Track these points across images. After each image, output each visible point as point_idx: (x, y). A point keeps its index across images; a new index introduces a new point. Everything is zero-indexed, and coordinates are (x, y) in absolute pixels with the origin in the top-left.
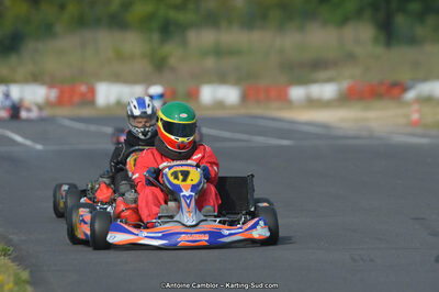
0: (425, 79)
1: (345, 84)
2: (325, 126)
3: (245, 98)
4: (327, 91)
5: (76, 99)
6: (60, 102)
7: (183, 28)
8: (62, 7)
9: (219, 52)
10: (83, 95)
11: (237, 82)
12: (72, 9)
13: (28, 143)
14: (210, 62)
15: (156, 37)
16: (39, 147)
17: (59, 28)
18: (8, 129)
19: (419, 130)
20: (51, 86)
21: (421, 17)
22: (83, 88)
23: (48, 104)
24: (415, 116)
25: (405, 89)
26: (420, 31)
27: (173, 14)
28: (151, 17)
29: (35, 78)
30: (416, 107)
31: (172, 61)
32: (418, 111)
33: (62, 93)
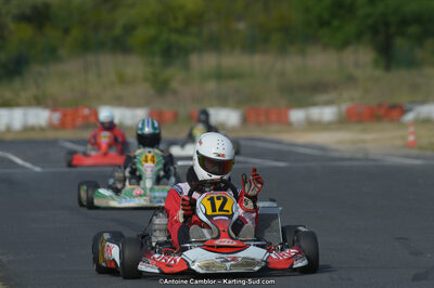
0: (423, 102)
1: (344, 107)
2: (322, 148)
3: (245, 120)
4: (327, 113)
5: (79, 122)
6: (63, 125)
7: (185, 51)
8: (66, 31)
9: (220, 75)
10: (85, 118)
11: (237, 105)
12: (75, 33)
13: (28, 165)
14: (211, 86)
15: (158, 60)
16: (38, 169)
17: (62, 52)
18: (8, 152)
19: (414, 152)
20: (54, 109)
21: (419, 40)
22: (86, 112)
23: (52, 126)
24: (411, 138)
25: (404, 111)
26: (419, 54)
27: (174, 38)
28: (153, 41)
29: (38, 102)
30: (412, 129)
31: (174, 85)
32: (413, 133)
33: (64, 115)
